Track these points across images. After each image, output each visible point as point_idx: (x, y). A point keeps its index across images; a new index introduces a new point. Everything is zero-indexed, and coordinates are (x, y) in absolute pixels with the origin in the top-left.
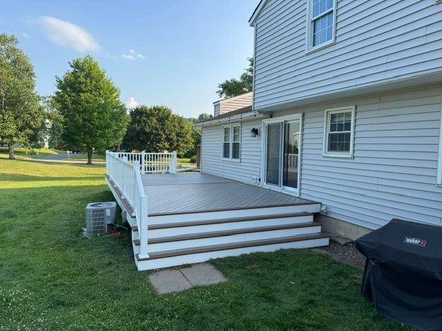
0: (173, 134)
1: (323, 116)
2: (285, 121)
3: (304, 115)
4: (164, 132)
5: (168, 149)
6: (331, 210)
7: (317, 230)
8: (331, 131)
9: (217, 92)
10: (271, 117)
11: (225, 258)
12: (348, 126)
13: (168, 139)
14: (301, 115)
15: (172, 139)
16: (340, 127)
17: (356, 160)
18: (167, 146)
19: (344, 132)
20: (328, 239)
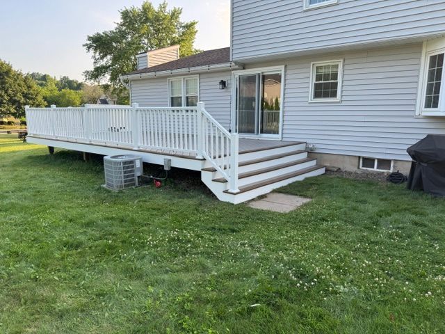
0: (18, 95)
1: (310, 68)
2: (262, 73)
3: (286, 67)
4: (6, 92)
5: (14, 114)
6: (317, 146)
7: (313, 163)
8: (316, 81)
9: (84, 45)
10: (244, 69)
11: (280, 188)
12: (335, 76)
13: (13, 101)
14: (283, 66)
15: (19, 101)
16: (327, 77)
17: (343, 103)
18: (13, 110)
19: (330, 81)
20: (324, 169)
